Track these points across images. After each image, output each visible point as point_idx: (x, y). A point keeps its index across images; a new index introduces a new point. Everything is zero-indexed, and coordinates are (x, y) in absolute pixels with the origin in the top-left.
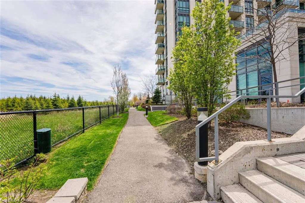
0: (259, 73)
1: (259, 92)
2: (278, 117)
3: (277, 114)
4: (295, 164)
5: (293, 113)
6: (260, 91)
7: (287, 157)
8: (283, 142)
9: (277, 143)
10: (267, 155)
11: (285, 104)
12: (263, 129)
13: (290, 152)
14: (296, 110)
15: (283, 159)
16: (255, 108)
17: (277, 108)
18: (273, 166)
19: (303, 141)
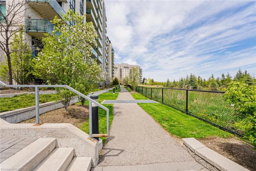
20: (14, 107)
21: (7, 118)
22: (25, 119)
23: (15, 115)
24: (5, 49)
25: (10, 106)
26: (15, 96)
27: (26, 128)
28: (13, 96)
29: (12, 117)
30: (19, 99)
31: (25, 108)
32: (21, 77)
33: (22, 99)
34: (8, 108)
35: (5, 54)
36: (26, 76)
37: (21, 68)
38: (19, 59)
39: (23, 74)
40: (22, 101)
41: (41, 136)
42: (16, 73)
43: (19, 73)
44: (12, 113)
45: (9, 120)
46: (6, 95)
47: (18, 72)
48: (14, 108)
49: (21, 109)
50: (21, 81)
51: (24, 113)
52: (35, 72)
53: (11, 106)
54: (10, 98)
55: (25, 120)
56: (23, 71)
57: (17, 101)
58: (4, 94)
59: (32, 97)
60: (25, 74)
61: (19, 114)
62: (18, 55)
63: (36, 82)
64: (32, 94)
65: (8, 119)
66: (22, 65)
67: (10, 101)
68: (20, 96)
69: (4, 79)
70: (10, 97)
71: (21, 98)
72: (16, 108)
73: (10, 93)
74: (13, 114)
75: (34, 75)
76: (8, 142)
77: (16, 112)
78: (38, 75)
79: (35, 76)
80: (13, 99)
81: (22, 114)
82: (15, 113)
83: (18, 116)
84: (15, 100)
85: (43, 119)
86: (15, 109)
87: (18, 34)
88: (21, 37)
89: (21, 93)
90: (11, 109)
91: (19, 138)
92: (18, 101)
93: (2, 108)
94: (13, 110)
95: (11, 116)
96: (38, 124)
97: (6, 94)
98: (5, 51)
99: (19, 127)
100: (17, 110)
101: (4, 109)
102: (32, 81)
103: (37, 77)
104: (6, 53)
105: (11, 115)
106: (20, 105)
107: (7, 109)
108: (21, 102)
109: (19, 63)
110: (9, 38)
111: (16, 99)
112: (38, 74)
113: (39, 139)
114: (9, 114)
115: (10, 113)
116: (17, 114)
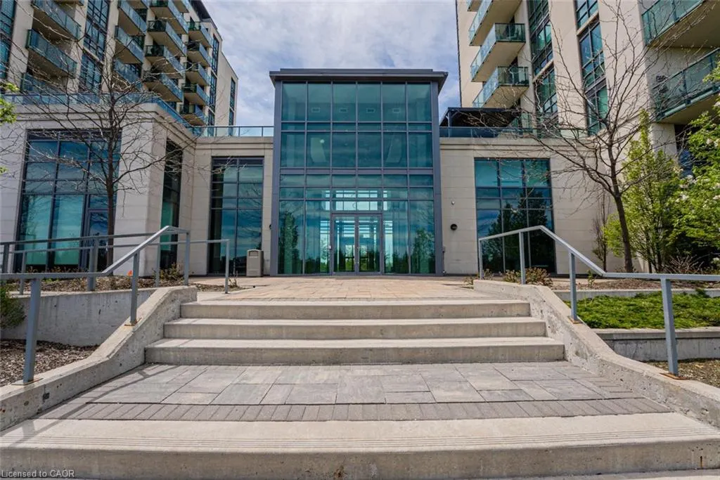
0: (87, 203)
1: (81, 251)
2: (89, 314)
3: (89, 305)
4: (71, 417)
5: (116, 302)
6: (84, 248)
7: (65, 405)
8: (61, 375)
9: (47, 380)
10: (11, 422)
11: (121, 280)
12: (53, 344)
13: (77, 391)
14: (122, 295)
15: (49, 417)
16: (54, 290)
17: (90, 292)
18: (12, 446)
19: (108, 359)
20: (632, 322)
21: (616, 342)
22: (658, 359)
23: (632, 342)
24: (610, 187)
25: (623, 317)
26: (639, 296)
27: (645, 374)
28: (634, 294)
29: (626, 344)
30: (645, 305)
31: (656, 328)
32: (655, 244)
33: (652, 305)
34: (620, 321)
35: (612, 198)
36: (668, 242)
37: (654, 221)
38: (646, 199)
39: (661, 237)
40: (651, 312)
41: (682, 410)
42: (641, 235)
43: (651, 235)
44: (627, 334)
45: (621, 350)
46: (620, 292)
47: (646, 232)
48: (631, 325)
49: (647, 330)
50: (656, 256)
51: (655, 341)
52: (693, 226)
53: (627, 318)
54: (626, 300)
55: (658, 362)
56: (659, 228)
57: (639, 309)
58: (615, 290)
59: (683, 301)
60: (664, 237)
61: (641, 341)
62: (642, 189)
63: (698, 257)
64: (685, 293)
65: (617, 345)
66: (654, 213)
67: (625, 307)
68: (650, 297)
69: (617, 253)
70: (627, 296)
71: (651, 302)
72: (635, 324)
73: (628, 288)
74: (629, 337)
75: (692, 235)
76: (610, 389)
77: (634, 334)
78: (705, 236)
79: (693, 239)
80: (631, 303)
81: (648, 342)
82: (633, 338)
83: (640, 346)
84: (635, 305)
85: (713, 375)
86: (632, 327)
87: (637, 137)
88: (646, 142)
89: (650, 290)
90: (624, 325)
91: (629, 390)
92: (642, 308)
93: (608, 319)
94: (629, 328)
95: (625, 340)
96: (675, 375)
97: (619, 290)
98: (611, 192)
99: (632, 367)
100: (636, 330)
101: (611, 322)
102: (684, 255)
103: (702, 241)
104: (613, 195)
105: (624, 338)
106: (646, 319)
107: (618, 323)
108: (649, 313)
109: (647, 210)
110: (616, 159)
111: (637, 304)
112: (702, 233)
113: (675, 413)
114: (619, 334)
115: (623, 334)
116: (638, 339)
